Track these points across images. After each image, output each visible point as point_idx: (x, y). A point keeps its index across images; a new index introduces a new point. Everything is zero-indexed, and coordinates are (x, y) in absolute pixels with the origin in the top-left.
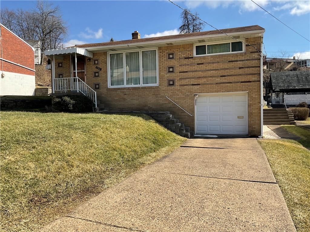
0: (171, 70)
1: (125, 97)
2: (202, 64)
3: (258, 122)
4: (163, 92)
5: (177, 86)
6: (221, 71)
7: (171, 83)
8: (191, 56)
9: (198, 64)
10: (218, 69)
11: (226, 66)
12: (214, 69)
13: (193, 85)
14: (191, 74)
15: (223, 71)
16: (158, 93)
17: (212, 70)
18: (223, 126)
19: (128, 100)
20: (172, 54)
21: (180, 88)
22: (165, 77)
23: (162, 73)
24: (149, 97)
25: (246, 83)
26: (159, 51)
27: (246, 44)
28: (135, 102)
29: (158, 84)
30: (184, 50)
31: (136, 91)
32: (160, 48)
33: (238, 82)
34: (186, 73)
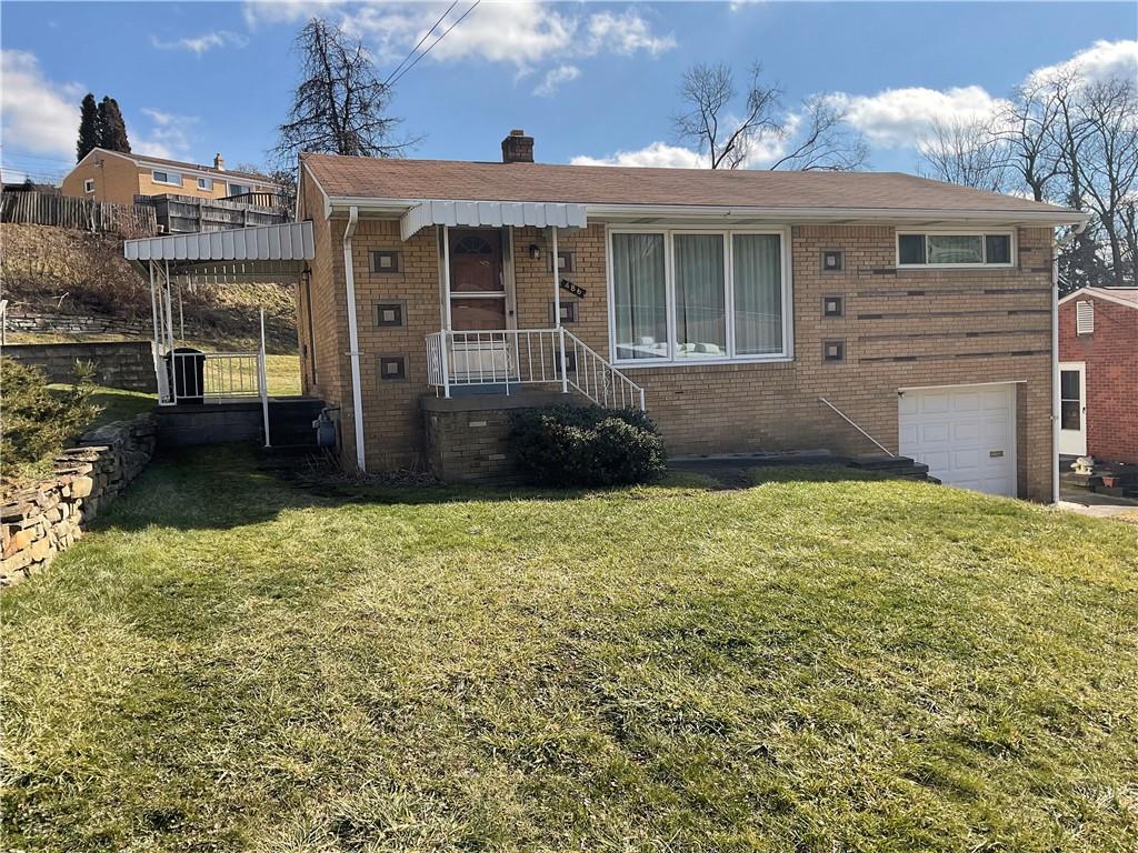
0: (832, 307)
1: (678, 403)
2: (922, 293)
4: (809, 382)
5: (850, 366)
6: (967, 319)
7: (833, 351)
8: (889, 267)
9: (909, 294)
10: (959, 313)
12: (951, 311)
13: (896, 359)
14: (887, 325)
15: (971, 319)
16: (793, 387)
17: (945, 314)
19: (691, 412)
20: (837, 255)
21: (860, 370)
22: (813, 332)
23: (807, 319)
24: (764, 403)
25: (1022, 357)
26: (795, 240)
27: (1019, 243)
28: (717, 420)
29: (792, 354)
30: (870, 245)
31: (719, 381)
32: (797, 229)
33: (1005, 354)
34: (877, 321)
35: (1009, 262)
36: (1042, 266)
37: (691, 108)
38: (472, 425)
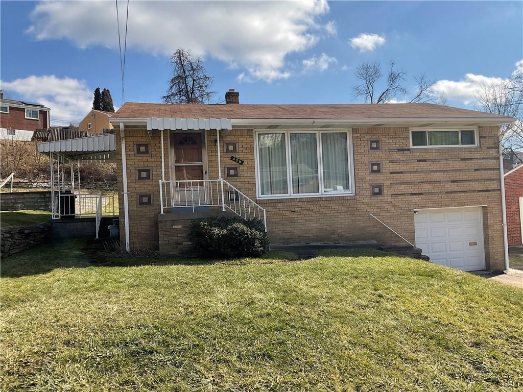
0: (375, 168)
1: (293, 216)
2: (425, 161)
3: (502, 250)
4: (364, 206)
5: (386, 197)
6: (451, 173)
7: (377, 190)
8: (406, 148)
9: (419, 161)
10: (447, 170)
11: (458, 165)
12: (442, 169)
13: (412, 194)
14: (407, 177)
15: (454, 173)
16: (355, 209)
17: (439, 171)
18: (452, 260)
19: (300, 221)
20: (377, 142)
21: (392, 200)
22: (365, 180)
23: (361, 174)
24: (339, 216)
25: (484, 193)
26: (354, 135)
27: (479, 134)
28: (314, 225)
29: (354, 192)
30: (395, 137)
31: (314, 206)
32: (355, 130)
33: (474, 191)
34: (401, 175)
35: (475, 144)
36: (493, 146)
37: (362, 83)
38: (174, 227)
